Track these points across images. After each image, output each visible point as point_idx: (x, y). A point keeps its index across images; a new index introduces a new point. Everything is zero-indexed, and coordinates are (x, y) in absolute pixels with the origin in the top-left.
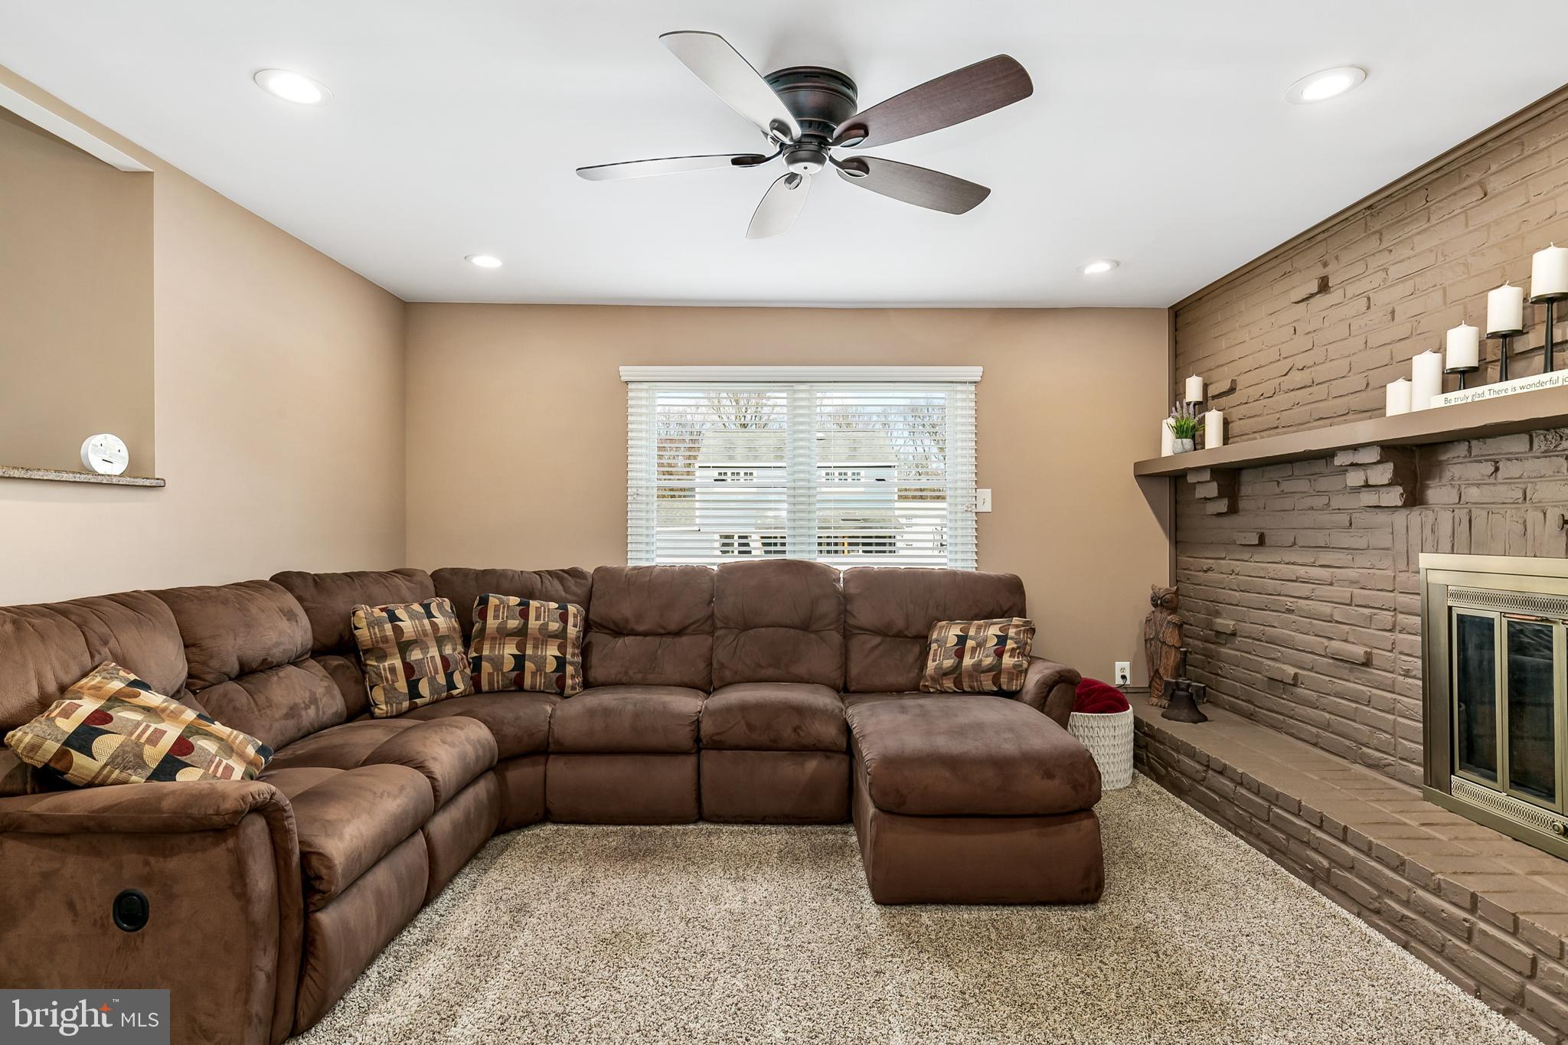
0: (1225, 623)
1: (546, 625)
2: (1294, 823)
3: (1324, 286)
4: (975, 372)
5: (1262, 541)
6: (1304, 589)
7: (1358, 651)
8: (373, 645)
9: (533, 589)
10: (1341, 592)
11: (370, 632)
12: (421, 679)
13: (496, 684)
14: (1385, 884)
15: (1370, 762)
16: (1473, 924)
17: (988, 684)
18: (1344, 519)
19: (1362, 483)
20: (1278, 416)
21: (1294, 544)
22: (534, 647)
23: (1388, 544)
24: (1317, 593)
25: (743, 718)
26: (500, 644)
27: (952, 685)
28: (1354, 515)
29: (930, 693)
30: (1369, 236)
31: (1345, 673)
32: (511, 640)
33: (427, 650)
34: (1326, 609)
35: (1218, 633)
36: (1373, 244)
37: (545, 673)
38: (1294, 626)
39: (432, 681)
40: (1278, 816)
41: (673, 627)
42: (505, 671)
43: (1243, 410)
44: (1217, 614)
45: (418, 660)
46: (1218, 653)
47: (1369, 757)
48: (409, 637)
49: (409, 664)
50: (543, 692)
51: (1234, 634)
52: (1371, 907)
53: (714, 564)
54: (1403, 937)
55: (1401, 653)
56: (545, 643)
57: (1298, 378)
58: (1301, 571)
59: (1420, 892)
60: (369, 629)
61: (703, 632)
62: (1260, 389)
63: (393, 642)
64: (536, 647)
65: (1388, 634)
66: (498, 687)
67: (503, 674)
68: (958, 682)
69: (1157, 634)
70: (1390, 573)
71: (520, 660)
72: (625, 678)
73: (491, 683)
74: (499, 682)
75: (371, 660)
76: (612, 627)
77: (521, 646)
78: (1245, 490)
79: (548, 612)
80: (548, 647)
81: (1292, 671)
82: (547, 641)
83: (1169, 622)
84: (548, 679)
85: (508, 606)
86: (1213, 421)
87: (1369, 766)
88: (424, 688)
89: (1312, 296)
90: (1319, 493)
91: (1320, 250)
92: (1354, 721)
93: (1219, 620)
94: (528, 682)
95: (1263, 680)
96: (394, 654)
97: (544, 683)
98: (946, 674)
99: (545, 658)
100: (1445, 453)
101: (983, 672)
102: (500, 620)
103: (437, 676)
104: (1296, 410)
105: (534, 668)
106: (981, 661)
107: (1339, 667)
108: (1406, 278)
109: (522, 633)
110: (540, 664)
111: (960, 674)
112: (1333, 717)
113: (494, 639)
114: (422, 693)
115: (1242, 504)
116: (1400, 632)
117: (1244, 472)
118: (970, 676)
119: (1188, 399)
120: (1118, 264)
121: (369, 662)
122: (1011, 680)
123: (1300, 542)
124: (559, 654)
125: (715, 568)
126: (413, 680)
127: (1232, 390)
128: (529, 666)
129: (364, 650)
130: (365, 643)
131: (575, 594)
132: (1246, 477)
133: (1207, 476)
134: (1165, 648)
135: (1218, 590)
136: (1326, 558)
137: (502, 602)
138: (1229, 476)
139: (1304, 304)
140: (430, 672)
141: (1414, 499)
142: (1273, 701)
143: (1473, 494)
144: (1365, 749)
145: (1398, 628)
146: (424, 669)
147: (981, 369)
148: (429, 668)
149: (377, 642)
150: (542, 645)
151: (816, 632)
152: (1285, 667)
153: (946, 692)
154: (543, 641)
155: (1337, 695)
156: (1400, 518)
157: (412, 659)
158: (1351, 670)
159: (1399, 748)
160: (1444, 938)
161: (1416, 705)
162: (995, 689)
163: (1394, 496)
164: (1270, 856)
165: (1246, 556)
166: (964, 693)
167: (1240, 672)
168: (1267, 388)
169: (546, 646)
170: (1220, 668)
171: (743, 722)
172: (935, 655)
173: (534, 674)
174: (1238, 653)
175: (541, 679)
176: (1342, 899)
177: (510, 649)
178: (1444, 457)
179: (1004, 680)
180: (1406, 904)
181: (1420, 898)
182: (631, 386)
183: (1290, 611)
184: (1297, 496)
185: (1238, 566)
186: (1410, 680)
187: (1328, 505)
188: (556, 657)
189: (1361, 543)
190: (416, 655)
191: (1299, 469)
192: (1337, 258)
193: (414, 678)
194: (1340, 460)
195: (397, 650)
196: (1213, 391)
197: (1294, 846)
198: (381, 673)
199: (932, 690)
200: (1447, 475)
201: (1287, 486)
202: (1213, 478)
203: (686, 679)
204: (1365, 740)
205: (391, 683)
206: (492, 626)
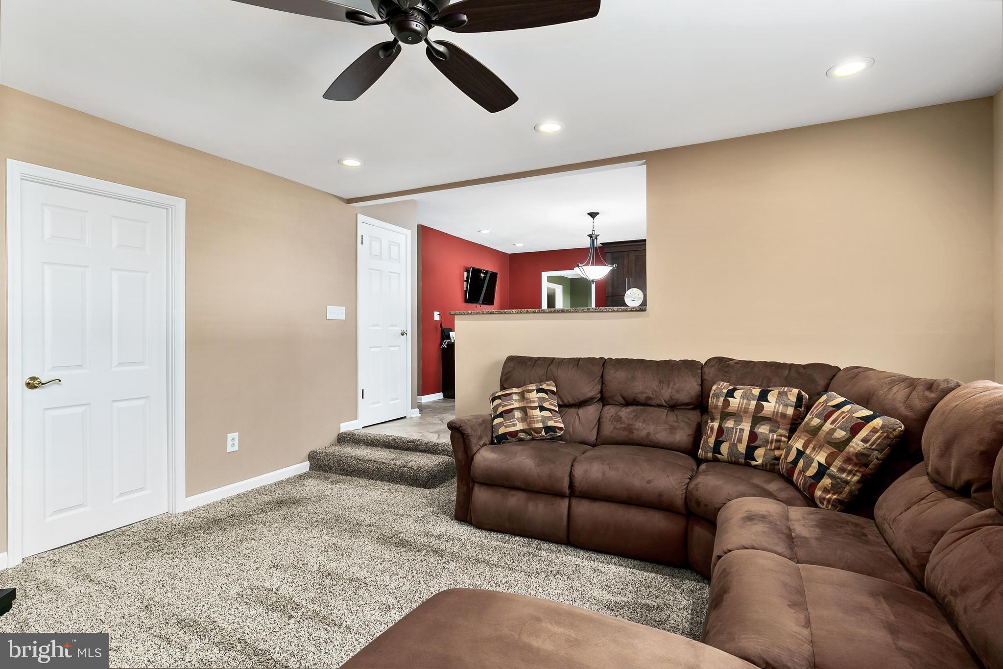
12: (725, 441)
33: (739, 423)
39: (733, 446)
45: (729, 428)
48: (731, 410)
49: (722, 428)
63: (720, 411)
88: (724, 448)
103: (738, 444)
114: (722, 452)
126: (720, 441)
140: (734, 439)
146: (731, 435)
148: (735, 437)
157: (726, 426)
190: (730, 424)
193: (721, 439)
195: (719, 417)
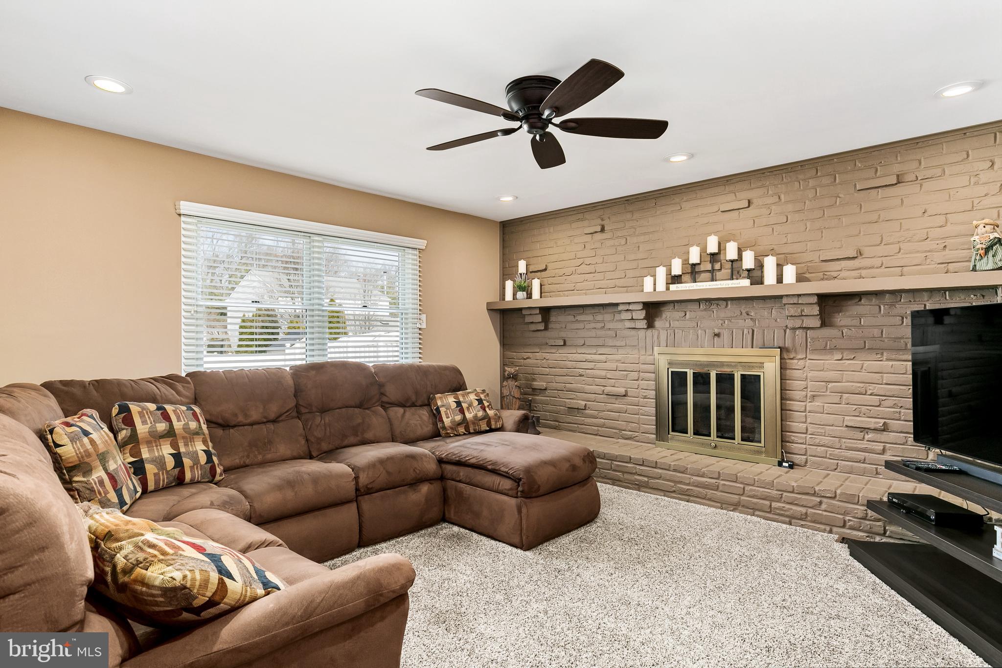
0: (539, 384)
1: (187, 424)
2: (627, 467)
3: (603, 230)
4: (421, 243)
5: (565, 344)
6: (591, 365)
7: (622, 391)
8: (80, 461)
9: (155, 395)
10: (613, 366)
11: (74, 448)
13: (161, 482)
14: (678, 480)
15: (627, 437)
16: (719, 483)
17: (484, 427)
18: (612, 333)
19: (630, 318)
20: (574, 285)
21: (584, 344)
22: (185, 445)
23: (636, 344)
24: (597, 366)
25: (384, 468)
26: (157, 446)
27: (463, 430)
28: (618, 332)
29: (451, 437)
30: (627, 212)
31: (613, 400)
32: (165, 441)
34: (603, 373)
35: (534, 389)
36: (629, 216)
37: (201, 465)
38: (584, 382)
40: (618, 466)
41: (272, 416)
42: (168, 469)
43: (551, 280)
44: (534, 380)
45: (115, 469)
46: (535, 399)
47: (627, 435)
49: (110, 474)
50: (198, 482)
51: (545, 389)
52: (671, 490)
53: (287, 366)
54: (687, 497)
55: (642, 389)
56: (192, 440)
57: (584, 268)
58: (589, 357)
59: (695, 478)
60: (72, 444)
61: (293, 418)
62: (561, 272)
63: (94, 457)
64: (186, 445)
65: (636, 382)
66: (163, 484)
67: (167, 472)
68: (467, 428)
69: (510, 393)
70: (637, 356)
71: (178, 458)
72: (248, 460)
73: (157, 482)
74: (164, 479)
75: (78, 476)
76: (220, 421)
77: (175, 445)
78: (553, 319)
79: (184, 413)
80: (195, 443)
81: (584, 403)
82: (193, 438)
83: (516, 386)
84: (204, 470)
85: (150, 412)
86: (536, 284)
87: (626, 439)
89: (596, 232)
90: (599, 321)
91: (600, 213)
92: (618, 421)
93: (535, 383)
94: (188, 476)
95: (565, 409)
96: (96, 468)
97: (201, 474)
98: (459, 424)
99: (196, 453)
100: (663, 307)
101: (480, 420)
102: (150, 425)
104: (585, 283)
105: (191, 462)
106: (476, 414)
107: (609, 398)
108: (645, 234)
109: (170, 433)
110: (195, 457)
111: (468, 423)
112: (607, 421)
113: (148, 443)
115: (550, 326)
116: (642, 380)
117: (552, 310)
118: (474, 423)
119: (520, 271)
120: (517, 198)
121: (76, 479)
122: (496, 422)
123: (587, 343)
124: (205, 448)
125: (288, 369)
127: (545, 270)
128: (187, 462)
129: (68, 467)
130: (71, 460)
131: (187, 397)
132: (553, 313)
133: (538, 311)
134: (514, 399)
135: (534, 368)
136: (602, 350)
137: (143, 409)
138: (546, 312)
139: (590, 235)
141: (650, 325)
142: (570, 418)
143: (675, 324)
144: (623, 432)
145: (640, 379)
147: (426, 242)
149: (82, 457)
150: (191, 442)
151: (368, 409)
152: (579, 402)
153: (460, 435)
154: (190, 438)
155: (608, 411)
156: (642, 333)
157: (112, 469)
158: (616, 399)
159: (641, 428)
160: (706, 492)
161: (653, 411)
162: (488, 429)
163: (643, 324)
164: (613, 484)
165: (553, 351)
166: (470, 433)
167: (550, 407)
168: (568, 271)
169: (194, 442)
170: (536, 407)
171: (384, 472)
172: (447, 414)
173: (192, 468)
174: (548, 398)
175: (198, 471)
176: (655, 492)
177: (166, 450)
178: (662, 309)
179: (493, 423)
180: (688, 484)
181: (696, 480)
182: (183, 218)
183: (581, 375)
184: (586, 323)
185: (547, 356)
186: (646, 400)
187: (604, 327)
188: (204, 451)
189: (623, 344)
190: (112, 465)
191: (588, 311)
192: (609, 218)
194: (620, 308)
195: (99, 463)
196: (532, 268)
197: (627, 476)
198: (93, 487)
199: (452, 435)
200: (664, 316)
201: (579, 318)
202: (540, 313)
203: (295, 454)
204: (624, 428)
205: (103, 495)
206: (143, 431)
